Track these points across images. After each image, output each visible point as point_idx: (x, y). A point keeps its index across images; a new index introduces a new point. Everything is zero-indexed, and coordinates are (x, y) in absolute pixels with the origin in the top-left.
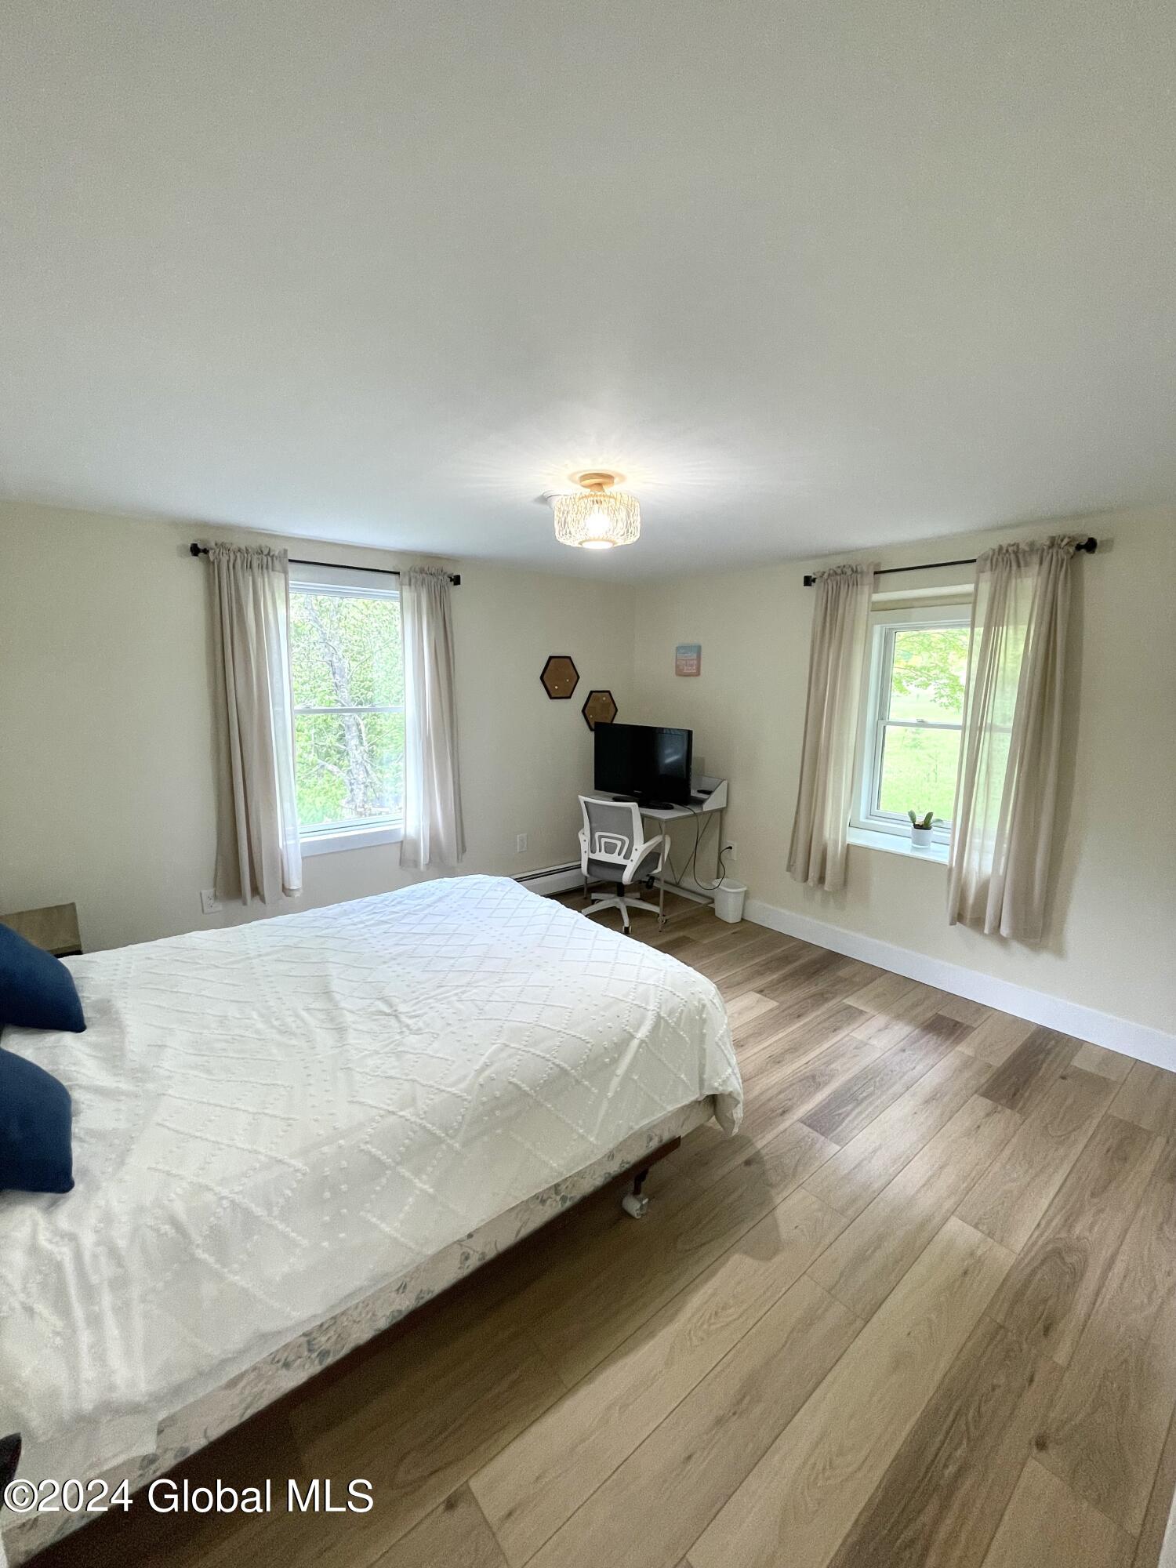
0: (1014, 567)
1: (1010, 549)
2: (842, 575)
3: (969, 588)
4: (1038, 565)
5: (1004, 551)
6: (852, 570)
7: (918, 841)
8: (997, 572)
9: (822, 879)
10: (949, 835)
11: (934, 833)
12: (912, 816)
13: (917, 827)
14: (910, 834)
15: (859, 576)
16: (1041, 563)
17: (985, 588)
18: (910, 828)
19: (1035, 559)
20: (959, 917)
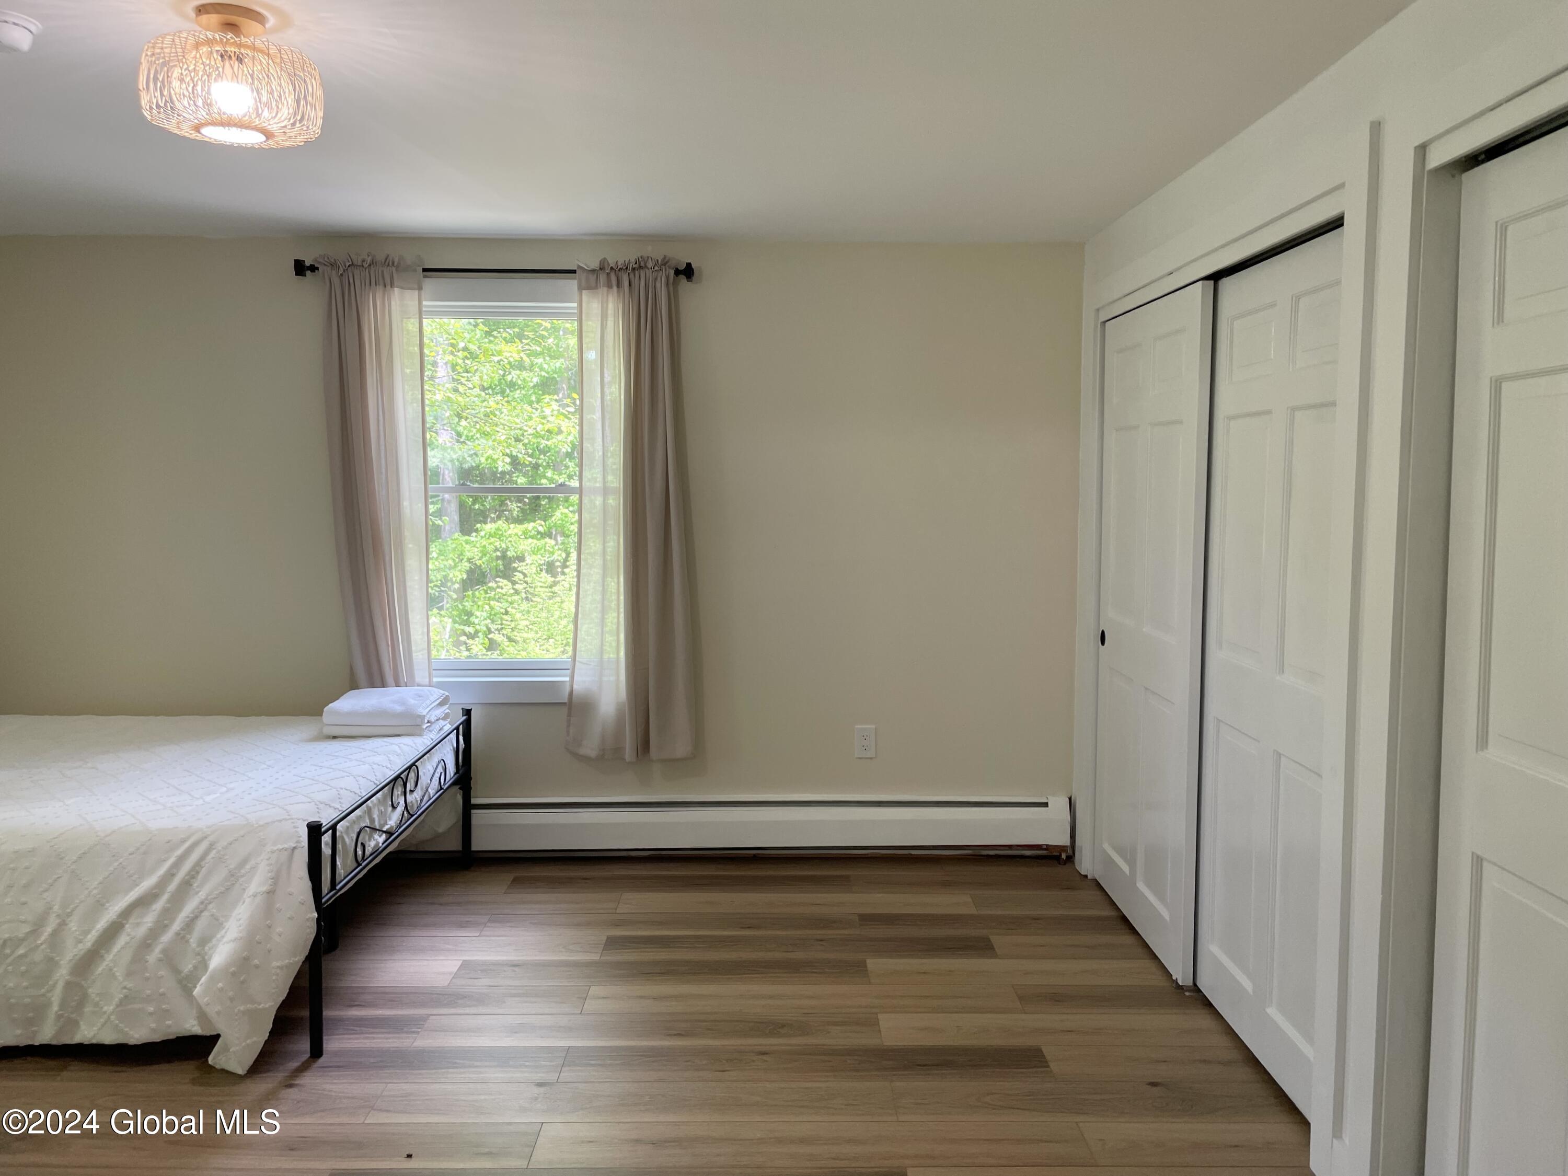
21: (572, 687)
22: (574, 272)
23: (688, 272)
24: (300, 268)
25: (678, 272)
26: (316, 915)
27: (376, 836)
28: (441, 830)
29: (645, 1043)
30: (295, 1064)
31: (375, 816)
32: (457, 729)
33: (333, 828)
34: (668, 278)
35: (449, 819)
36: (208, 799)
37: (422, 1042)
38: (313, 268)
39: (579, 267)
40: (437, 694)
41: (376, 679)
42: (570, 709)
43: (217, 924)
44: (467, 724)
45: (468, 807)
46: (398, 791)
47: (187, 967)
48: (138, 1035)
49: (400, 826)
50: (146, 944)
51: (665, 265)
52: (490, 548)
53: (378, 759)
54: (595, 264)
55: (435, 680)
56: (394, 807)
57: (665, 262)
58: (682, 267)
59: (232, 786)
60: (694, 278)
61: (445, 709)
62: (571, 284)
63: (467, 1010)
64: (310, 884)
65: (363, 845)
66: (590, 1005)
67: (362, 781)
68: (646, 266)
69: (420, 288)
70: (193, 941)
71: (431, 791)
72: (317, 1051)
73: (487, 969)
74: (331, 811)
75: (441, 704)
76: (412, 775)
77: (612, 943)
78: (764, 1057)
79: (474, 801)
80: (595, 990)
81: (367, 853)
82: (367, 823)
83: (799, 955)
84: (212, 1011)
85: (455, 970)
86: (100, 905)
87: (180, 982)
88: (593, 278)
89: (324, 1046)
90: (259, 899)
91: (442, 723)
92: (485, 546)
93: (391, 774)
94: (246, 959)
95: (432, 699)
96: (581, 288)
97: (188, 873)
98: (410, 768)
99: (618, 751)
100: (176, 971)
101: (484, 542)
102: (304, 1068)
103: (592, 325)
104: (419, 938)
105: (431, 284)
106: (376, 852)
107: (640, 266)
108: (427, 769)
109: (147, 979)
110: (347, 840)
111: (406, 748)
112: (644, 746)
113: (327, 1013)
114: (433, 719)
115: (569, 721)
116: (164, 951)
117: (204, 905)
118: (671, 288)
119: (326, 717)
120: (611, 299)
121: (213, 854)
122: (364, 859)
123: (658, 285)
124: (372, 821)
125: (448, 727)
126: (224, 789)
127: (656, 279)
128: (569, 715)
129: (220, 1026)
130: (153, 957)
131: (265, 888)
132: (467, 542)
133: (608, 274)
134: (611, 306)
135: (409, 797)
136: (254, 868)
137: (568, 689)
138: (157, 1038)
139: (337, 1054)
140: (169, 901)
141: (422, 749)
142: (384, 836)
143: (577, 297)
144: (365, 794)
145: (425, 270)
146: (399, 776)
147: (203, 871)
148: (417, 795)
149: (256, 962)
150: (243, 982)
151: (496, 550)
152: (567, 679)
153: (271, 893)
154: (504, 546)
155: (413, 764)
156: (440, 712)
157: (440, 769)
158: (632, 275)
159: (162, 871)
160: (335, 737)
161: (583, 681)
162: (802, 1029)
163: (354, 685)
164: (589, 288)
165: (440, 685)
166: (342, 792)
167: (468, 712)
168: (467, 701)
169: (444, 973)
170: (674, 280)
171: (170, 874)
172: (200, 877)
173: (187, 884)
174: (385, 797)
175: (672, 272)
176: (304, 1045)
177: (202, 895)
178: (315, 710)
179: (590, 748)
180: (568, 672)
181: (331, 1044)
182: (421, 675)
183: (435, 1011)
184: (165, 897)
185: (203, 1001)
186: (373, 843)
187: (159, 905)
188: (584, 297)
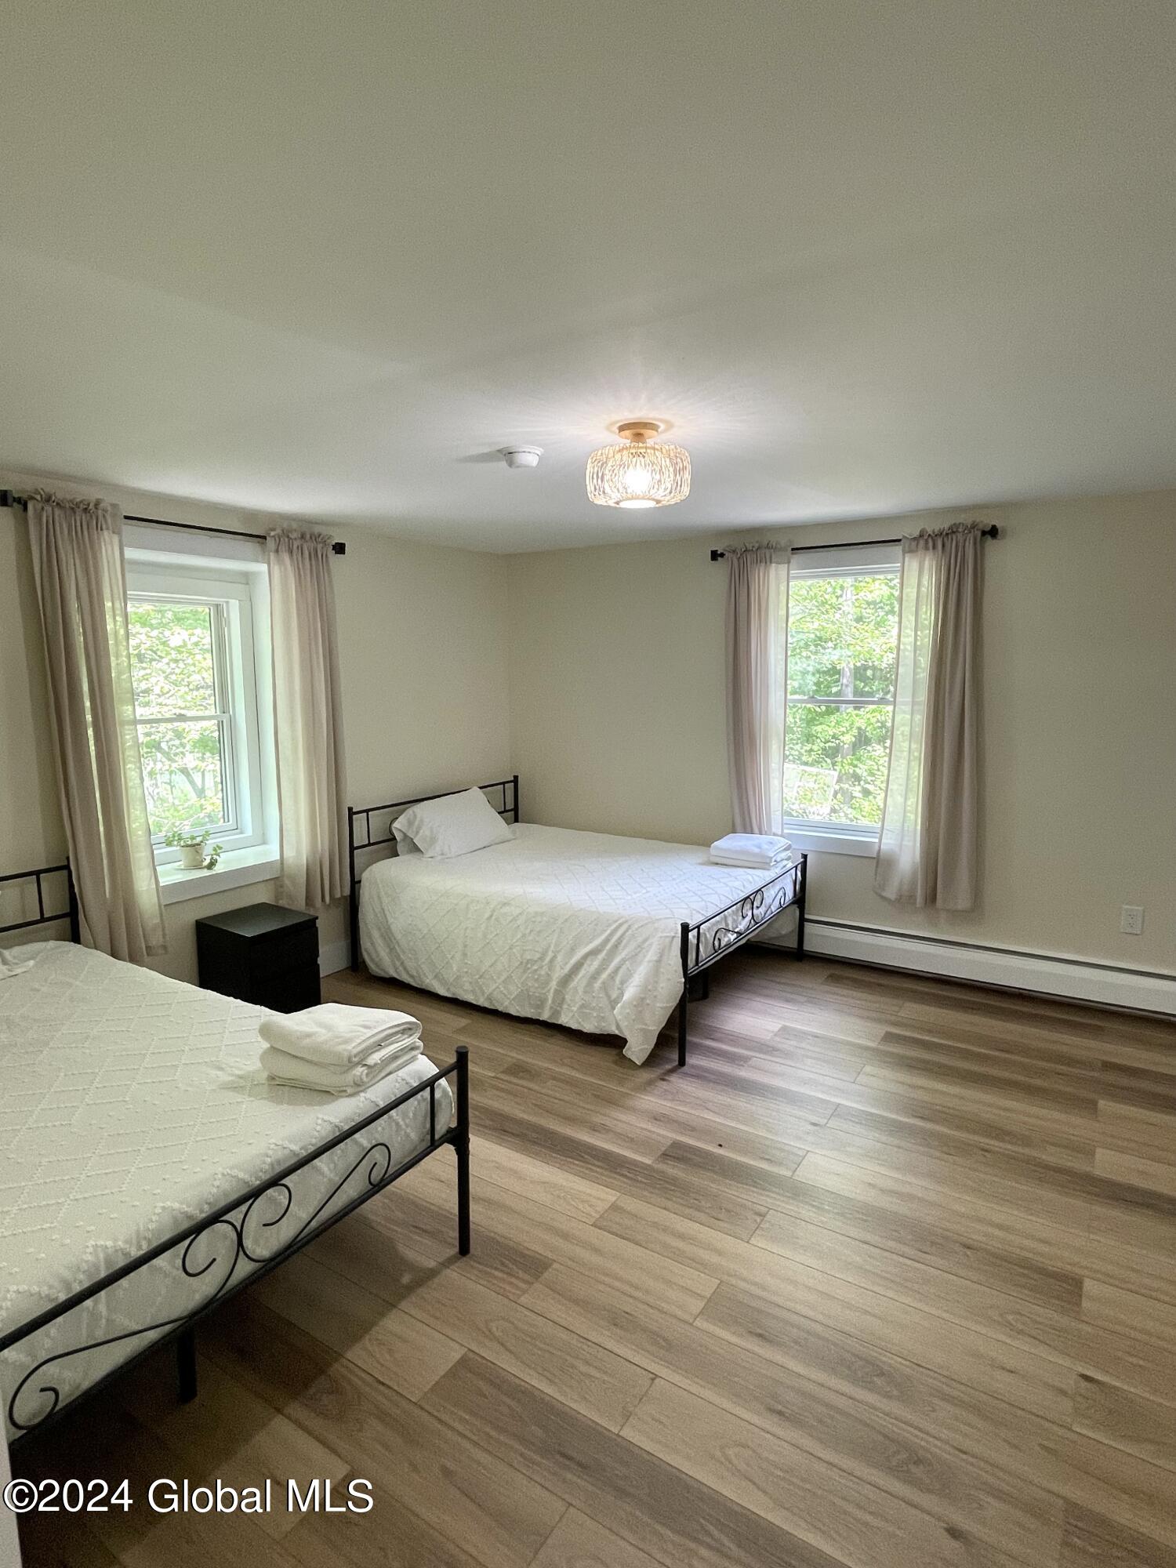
21: (880, 847)
22: (899, 540)
23: (993, 532)
24: (715, 556)
25: (984, 533)
26: (683, 980)
27: (729, 935)
28: (783, 933)
29: (894, 1116)
30: (668, 1067)
31: (730, 922)
32: (796, 867)
33: (698, 927)
34: (975, 539)
35: (788, 926)
36: (634, 896)
37: (743, 1073)
38: (722, 555)
39: (904, 537)
40: (783, 842)
41: (748, 829)
42: (878, 863)
43: (629, 975)
44: (804, 864)
45: (802, 920)
46: (748, 906)
47: (614, 996)
48: (589, 1027)
49: (748, 929)
50: (594, 977)
51: (974, 528)
52: (873, 720)
53: (737, 884)
54: (916, 533)
55: (786, 831)
56: (744, 918)
57: (974, 526)
58: (988, 529)
59: (648, 889)
60: (999, 537)
61: (788, 853)
62: (897, 549)
63: (778, 1060)
64: (681, 960)
65: (719, 940)
66: (862, 1079)
67: (724, 898)
68: (957, 531)
69: (789, 562)
70: (618, 979)
71: (773, 908)
72: (682, 1062)
73: (801, 1035)
74: (700, 916)
75: (786, 850)
76: (759, 897)
77: (888, 1037)
78: (986, 1154)
79: (807, 916)
80: (868, 1069)
81: (722, 945)
82: (724, 926)
83: (1038, 1082)
84: (624, 1024)
85: (776, 1029)
86: (573, 950)
87: (611, 1002)
88: (914, 544)
89: (687, 1059)
90: (651, 964)
91: (785, 862)
92: (869, 719)
93: (743, 895)
94: (643, 999)
95: (779, 846)
96: (904, 552)
97: (616, 941)
98: (757, 892)
99: (912, 897)
100: (609, 997)
101: (869, 716)
102: (672, 1071)
103: (912, 579)
104: (758, 1003)
105: (797, 558)
106: (729, 945)
107: (953, 531)
108: (770, 894)
109: (594, 997)
110: (708, 936)
111: (757, 879)
112: (931, 898)
113: (689, 1038)
114: (778, 860)
115: (876, 871)
116: (604, 983)
117: (624, 961)
118: (978, 544)
119: (712, 851)
120: (927, 559)
121: (630, 932)
122: (719, 949)
123: (967, 544)
124: (727, 925)
125: (790, 865)
126: (644, 891)
127: (965, 540)
128: (877, 867)
129: (627, 1034)
130: (597, 985)
131: (655, 958)
132: (857, 715)
133: (927, 541)
134: (927, 563)
135: (755, 911)
136: (651, 945)
137: (877, 848)
138: (597, 1031)
139: (693, 1066)
140: (606, 955)
141: (768, 880)
142: (735, 935)
143: (901, 559)
144: (724, 907)
145: (793, 549)
146: (748, 897)
147: (625, 942)
148: (762, 910)
149: (648, 1001)
150: (641, 1012)
151: (878, 721)
152: (877, 840)
153: (659, 961)
154: (883, 719)
155: (760, 890)
156: (784, 855)
157: (781, 894)
158: (945, 539)
159: (603, 937)
160: (717, 864)
161: (888, 843)
162: (1026, 1141)
163: (734, 831)
164: (911, 551)
165: (789, 836)
166: (708, 904)
167: (805, 857)
168: (806, 848)
169: (768, 1030)
170: (981, 540)
171: (607, 940)
172: (623, 944)
173: (616, 946)
174: (737, 910)
175: (979, 534)
176: (675, 1056)
177: (623, 955)
178: (707, 843)
179: (891, 893)
180: (878, 835)
181: (692, 1060)
182: (776, 828)
183: (758, 1055)
184: (605, 952)
185: (619, 1017)
186: (726, 939)
187: (601, 956)
188: (907, 559)
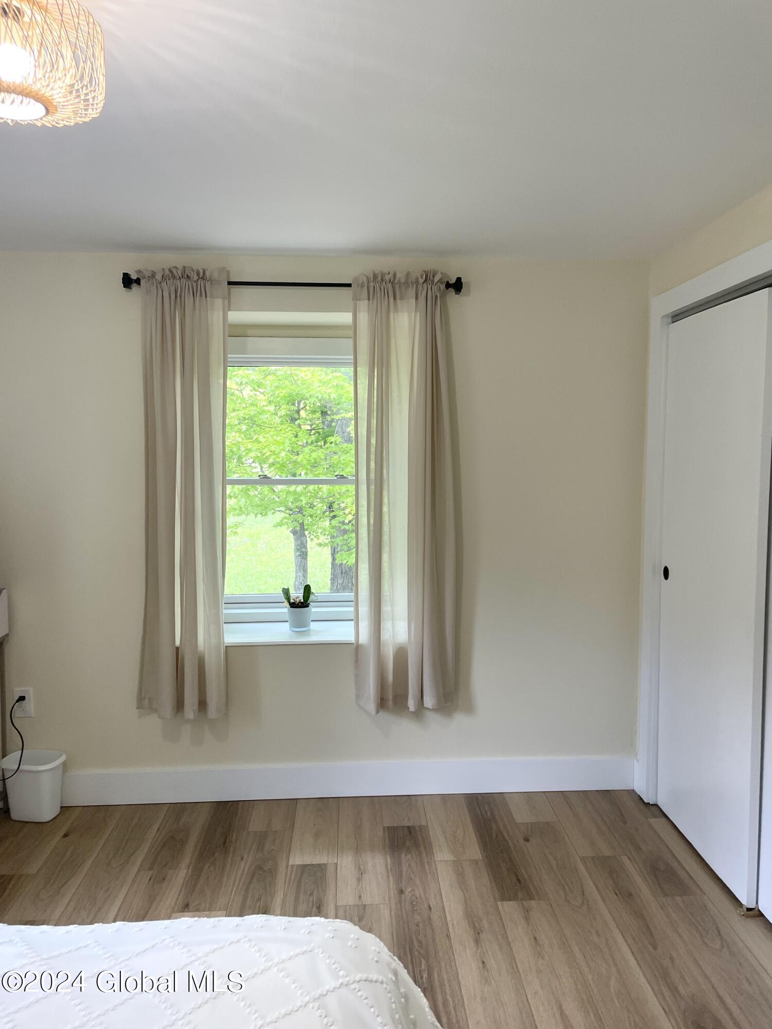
0: (391, 299)
1: (387, 277)
2: (183, 281)
3: (345, 318)
4: (414, 300)
5: (379, 278)
6: (198, 274)
7: (300, 624)
8: (375, 302)
9: (202, 704)
10: (352, 609)
11: (313, 610)
12: (286, 592)
13: (293, 605)
14: (287, 618)
15: (208, 284)
16: (417, 298)
17: (364, 318)
18: (286, 610)
19: (411, 292)
20: (382, 703)
